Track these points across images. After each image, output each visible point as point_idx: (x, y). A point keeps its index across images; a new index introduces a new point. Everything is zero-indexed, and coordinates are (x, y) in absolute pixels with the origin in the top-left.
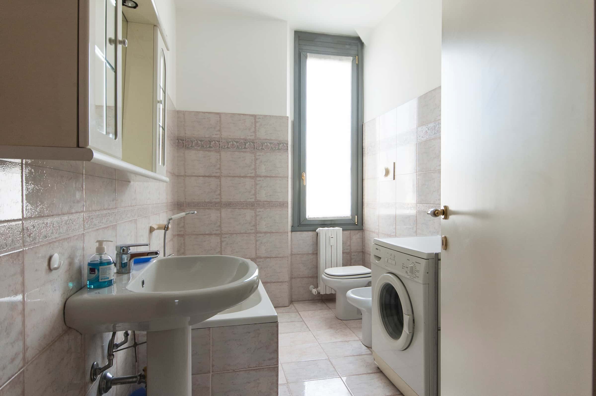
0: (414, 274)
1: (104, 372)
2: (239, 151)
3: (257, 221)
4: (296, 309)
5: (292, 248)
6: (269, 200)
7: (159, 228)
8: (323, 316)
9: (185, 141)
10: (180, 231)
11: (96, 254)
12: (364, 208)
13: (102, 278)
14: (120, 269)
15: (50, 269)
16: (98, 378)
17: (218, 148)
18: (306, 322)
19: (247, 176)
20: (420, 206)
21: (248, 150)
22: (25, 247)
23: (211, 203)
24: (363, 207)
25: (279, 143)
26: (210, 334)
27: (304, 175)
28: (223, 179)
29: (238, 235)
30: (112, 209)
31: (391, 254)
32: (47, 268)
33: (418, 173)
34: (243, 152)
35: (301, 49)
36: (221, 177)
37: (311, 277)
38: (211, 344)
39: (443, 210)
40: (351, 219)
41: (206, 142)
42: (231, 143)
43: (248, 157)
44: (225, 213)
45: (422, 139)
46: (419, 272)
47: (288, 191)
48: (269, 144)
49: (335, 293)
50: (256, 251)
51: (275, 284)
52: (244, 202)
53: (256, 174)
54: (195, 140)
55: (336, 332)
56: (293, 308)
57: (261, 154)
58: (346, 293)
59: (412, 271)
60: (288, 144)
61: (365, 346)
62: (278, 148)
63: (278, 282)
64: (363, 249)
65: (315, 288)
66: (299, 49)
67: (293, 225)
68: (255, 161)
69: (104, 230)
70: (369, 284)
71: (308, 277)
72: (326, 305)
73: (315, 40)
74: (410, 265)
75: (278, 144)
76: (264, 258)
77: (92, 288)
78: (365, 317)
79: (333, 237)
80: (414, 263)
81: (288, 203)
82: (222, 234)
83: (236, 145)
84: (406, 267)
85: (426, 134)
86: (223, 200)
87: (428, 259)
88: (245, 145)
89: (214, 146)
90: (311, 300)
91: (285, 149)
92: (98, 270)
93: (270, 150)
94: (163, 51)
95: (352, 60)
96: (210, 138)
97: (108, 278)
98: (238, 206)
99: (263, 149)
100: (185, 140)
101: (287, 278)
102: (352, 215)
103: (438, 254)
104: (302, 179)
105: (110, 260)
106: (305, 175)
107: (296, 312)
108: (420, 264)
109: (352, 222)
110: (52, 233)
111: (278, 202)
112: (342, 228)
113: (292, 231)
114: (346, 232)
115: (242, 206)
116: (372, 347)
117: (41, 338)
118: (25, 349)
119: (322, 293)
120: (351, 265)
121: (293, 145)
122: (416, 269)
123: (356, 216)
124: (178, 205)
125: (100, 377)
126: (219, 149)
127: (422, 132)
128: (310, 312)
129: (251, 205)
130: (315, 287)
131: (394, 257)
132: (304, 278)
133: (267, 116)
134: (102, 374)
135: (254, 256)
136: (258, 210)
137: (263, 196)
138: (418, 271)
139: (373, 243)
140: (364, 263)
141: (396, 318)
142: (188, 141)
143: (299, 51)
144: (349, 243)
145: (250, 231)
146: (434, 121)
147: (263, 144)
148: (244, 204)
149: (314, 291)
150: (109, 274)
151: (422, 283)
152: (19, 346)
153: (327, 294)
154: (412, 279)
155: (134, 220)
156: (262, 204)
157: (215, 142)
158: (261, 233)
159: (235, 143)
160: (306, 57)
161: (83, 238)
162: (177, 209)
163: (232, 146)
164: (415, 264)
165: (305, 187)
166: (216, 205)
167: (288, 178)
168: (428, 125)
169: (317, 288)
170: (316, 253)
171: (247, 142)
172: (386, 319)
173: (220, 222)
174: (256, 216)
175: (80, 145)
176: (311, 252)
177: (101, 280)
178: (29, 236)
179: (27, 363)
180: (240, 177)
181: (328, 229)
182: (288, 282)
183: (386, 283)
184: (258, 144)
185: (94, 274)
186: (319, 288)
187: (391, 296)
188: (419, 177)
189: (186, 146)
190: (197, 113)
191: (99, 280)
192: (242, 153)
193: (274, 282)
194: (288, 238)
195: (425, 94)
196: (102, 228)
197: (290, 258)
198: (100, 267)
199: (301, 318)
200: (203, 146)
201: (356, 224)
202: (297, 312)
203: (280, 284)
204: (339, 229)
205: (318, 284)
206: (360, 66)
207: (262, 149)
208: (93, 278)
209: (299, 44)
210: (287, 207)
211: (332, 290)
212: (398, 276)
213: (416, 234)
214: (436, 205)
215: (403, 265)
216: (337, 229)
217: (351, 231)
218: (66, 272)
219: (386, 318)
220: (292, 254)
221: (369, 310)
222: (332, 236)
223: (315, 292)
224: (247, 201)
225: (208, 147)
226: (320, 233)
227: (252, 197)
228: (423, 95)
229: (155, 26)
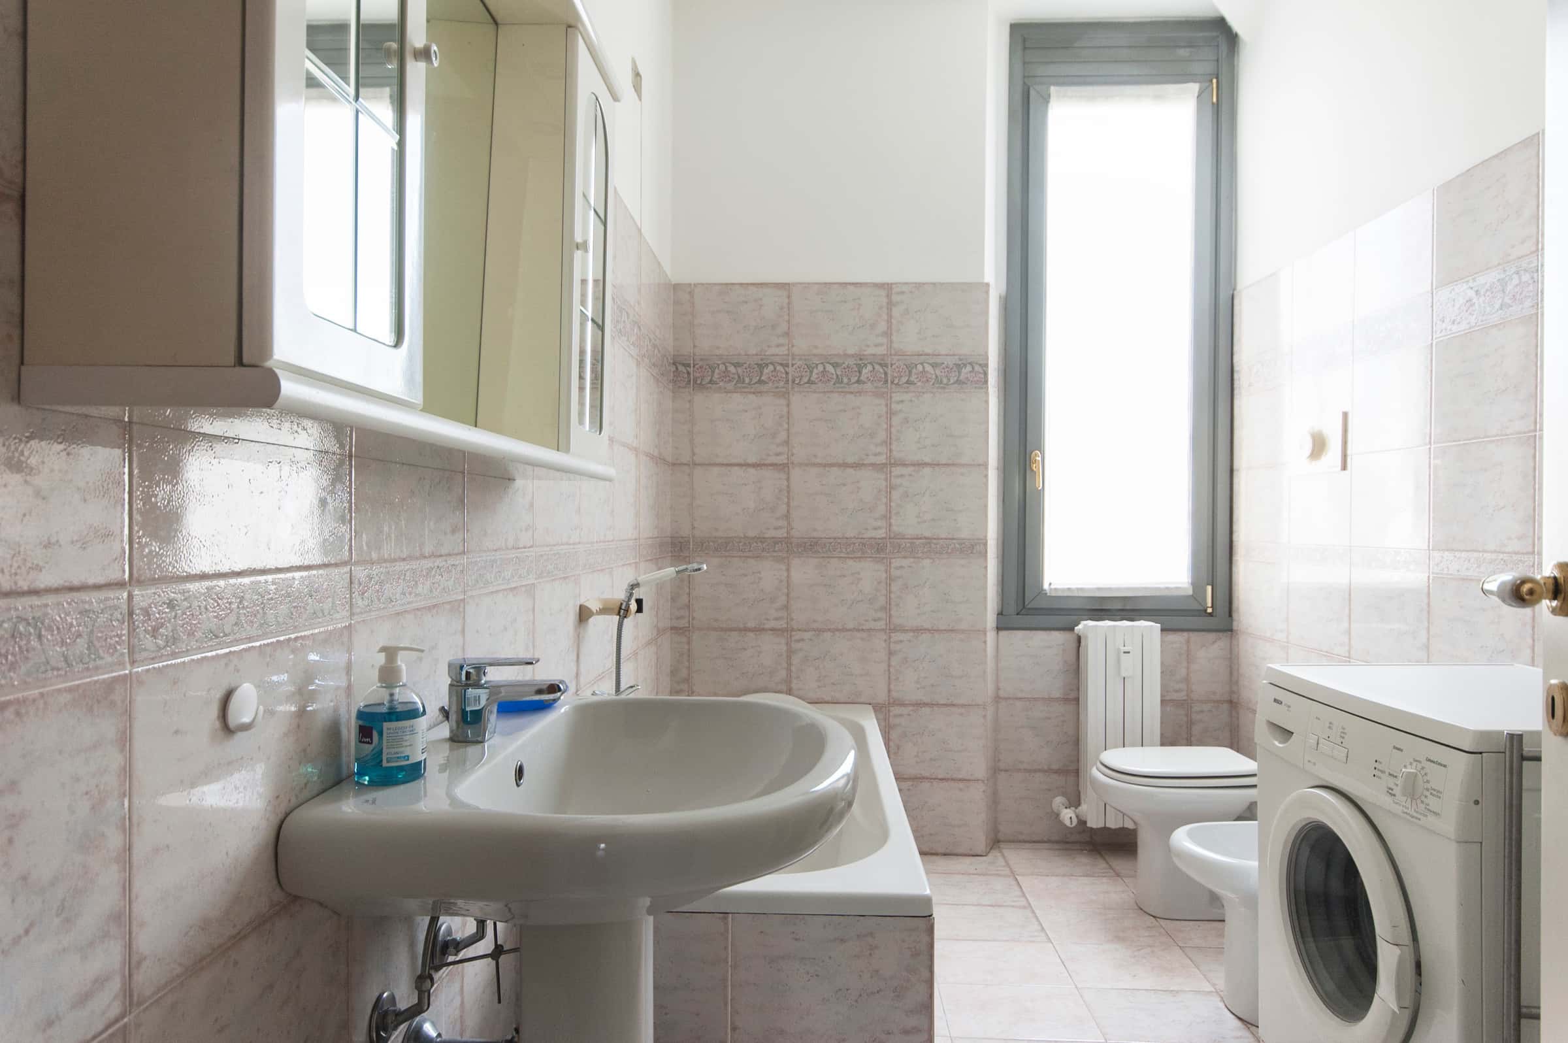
0: (1419, 801)
1: (417, 1019)
2: (842, 392)
3: (893, 596)
4: (1008, 865)
5: (997, 681)
6: (927, 534)
7: (604, 611)
8: (1094, 898)
9: (694, 367)
10: (678, 618)
11: (379, 685)
12: (1237, 560)
13: (389, 756)
14: (458, 727)
15: (226, 727)
16: (396, 1037)
17: (782, 384)
18: (1037, 912)
19: (863, 464)
20: (1442, 557)
21: (868, 386)
22: (136, 664)
23: (761, 539)
24: (1235, 558)
25: (960, 363)
26: (727, 931)
27: (1037, 458)
28: (796, 473)
29: (837, 633)
30: (450, 555)
31: (1330, 723)
32: (218, 724)
33: (1436, 446)
34: (852, 393)
35: (1029, 77)
36: (790, 466)
37: (1057, 772)
38: (730, 963)
39: (1555, 578)
40: (1192, 596)
41: (749, 367)
42: (821, 368)
43: (869, 408)
44: (803, 571)
45: (1451, 330)
46: (1440, 797)
47: (986, 506)
48: (930, 367)
49: (1135, 827)
50: (889, 684)
51: (945, 784)
52: (854, 537)
53: (890, 456)
54: (719, 362)
55: (1136, 953)
56: (1001, 861)
57: (906, 397)
58: (1171, 834)
59: (1413, 789)
60: (986, 365)
61: (1236, 1016)
62: (956, 378)
63: (953, 779)
64: (1232, 692)
65: (1070, 807)
66: (1024, 77)
67: (1002, 608)
68: (887, 418)
69: (422, 615)
70: (1248, 813)
71: (1049, 771)
72: (1107, 863)
73: (1076, 45)
74: (1405, 767)
75: (958, 366)
76: (913, 705)
77: (366, 783)
78: (1235, 917)
79: (1129, 652)
80: (1420, 762)
81: (985, 544)
82: (793, 630)
83: (834, 373)
84: (1387, 773)
85: (1467, 311)
86: (794, 533)
87: (1480, 751)
88: (860, 372)
89: (773, 378)
90: (1057, 842)
91: (977, 382)
92: (381, 734)
93: (933, 384)
94: (597, 99)
95: (1196, 95)
96: (761, 355)
97: (406, 758)
98: (839, 550)
99: (913, 383)
100: (693, 364)
101: (980, 768)
102: (1197, 585)
103: (1521, 736)
104: (1033, 470)
105: (415, 703)
106: (1039, 459)
107: (1009, 876)
108: (1445, 766)
109: (1196, 606)
110: (236, 624)
111: (954, 541)
112: (1159, 625)
113: (999, 629)
114: (1172, 637)
115: (848, 550)
116: (1258, 1023)
117: (191, 928)
118: (132, 962)
119: (1094, 822)
120: (1189, 743)
121: (1005, 370)
122: (1429, 786)
123: (1209, 588)
124: (673, 544)
125: (403, 1033)
126: (786, 385)
127: (1454, 306)
128: (1054, 882)
129: (876, 549)
130: (1070, 803)
131: (1342, 732)
132: (1035, 771)
133: (924, 284)
134: (410, 1025)
135: (882, 697)
136: (896, 563)
137: (908, 522)
138: (1438, 792)
139: (1265, 682)
140: (1236, 740)
141: (1347, 943)
142: (701, 367)
143: (1024, 83)
144: (1183, 672)
145: (872, 625)
146: (1499, 264)
147: (913, 368)
148: (854, 544)
149: (1068, 816)
150: (410, 745)
151: (1453, 838)
152: (109, 957)
153: (1109, 829)
154: (1410, 818)
155: (526, 586)
156: (908, 545)
157: (775, 369)
158: (904, 631)
159: (830, 368)
160: (1046, 99)
161: (345, 639)
162: (672, 556)
163: (823, 376)
164: (1423, 765)
165: (1039, 495)
166: (775, 547)
167: (987, 468)
168: (1474, 280)
169: (1076, 808)
170: (1074, 697)
171: (866, 364)
172: (1312, 945)
173: (788, 595)
174: (890, 579)
175: (245, 360)
176: (1057, 694)
177: (388, 762)
178: (154, 633)
179: (139, 1004)
180: (845, 465)
181: (1114, 626)
182: (983, 781)
183: (1311, 820)
184: (897, 370)
185: (368, 743)
186: (1084, 807)
187: (1328, 866)
188: (1438, 462)
189: (695, 381)
190: (727, 288)
191: (382, 761)
192: (851, 396)
193: (942, 779)
194: (985, 651)
195: (1463, 174)
196: (414, 610)
197: (990, 712)
198: (386, 725)
199: (1024, 895)
200: (740, 380)
201: (1210, 613)
202: (1013, 874)
203: (961, 785)
204: (1152, 626)
205: (1082, 794)
206: (1225, 108)
207: (907, 382)
208: (367, 755)
209: (1024, 63)
210: (984, 555)
211: (1125, 816)
212: (1359, 803)
213: (1427, 655)
214: (1506, 557)
215: (1377, 765)
216: (1143, 625)
217: (1192, 634)
218: (286, 735)
219: (1311, 939)
220: (997, 699)
221: (1251, 901)
222: (1126, 649)
223: (1069, 820)
224: (865, 536)
225: (756, 383)
226: (1086, 637)
227: (879, 523)
228: (1458, 177)
229: (570, 26)
